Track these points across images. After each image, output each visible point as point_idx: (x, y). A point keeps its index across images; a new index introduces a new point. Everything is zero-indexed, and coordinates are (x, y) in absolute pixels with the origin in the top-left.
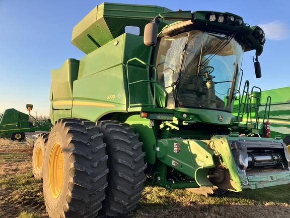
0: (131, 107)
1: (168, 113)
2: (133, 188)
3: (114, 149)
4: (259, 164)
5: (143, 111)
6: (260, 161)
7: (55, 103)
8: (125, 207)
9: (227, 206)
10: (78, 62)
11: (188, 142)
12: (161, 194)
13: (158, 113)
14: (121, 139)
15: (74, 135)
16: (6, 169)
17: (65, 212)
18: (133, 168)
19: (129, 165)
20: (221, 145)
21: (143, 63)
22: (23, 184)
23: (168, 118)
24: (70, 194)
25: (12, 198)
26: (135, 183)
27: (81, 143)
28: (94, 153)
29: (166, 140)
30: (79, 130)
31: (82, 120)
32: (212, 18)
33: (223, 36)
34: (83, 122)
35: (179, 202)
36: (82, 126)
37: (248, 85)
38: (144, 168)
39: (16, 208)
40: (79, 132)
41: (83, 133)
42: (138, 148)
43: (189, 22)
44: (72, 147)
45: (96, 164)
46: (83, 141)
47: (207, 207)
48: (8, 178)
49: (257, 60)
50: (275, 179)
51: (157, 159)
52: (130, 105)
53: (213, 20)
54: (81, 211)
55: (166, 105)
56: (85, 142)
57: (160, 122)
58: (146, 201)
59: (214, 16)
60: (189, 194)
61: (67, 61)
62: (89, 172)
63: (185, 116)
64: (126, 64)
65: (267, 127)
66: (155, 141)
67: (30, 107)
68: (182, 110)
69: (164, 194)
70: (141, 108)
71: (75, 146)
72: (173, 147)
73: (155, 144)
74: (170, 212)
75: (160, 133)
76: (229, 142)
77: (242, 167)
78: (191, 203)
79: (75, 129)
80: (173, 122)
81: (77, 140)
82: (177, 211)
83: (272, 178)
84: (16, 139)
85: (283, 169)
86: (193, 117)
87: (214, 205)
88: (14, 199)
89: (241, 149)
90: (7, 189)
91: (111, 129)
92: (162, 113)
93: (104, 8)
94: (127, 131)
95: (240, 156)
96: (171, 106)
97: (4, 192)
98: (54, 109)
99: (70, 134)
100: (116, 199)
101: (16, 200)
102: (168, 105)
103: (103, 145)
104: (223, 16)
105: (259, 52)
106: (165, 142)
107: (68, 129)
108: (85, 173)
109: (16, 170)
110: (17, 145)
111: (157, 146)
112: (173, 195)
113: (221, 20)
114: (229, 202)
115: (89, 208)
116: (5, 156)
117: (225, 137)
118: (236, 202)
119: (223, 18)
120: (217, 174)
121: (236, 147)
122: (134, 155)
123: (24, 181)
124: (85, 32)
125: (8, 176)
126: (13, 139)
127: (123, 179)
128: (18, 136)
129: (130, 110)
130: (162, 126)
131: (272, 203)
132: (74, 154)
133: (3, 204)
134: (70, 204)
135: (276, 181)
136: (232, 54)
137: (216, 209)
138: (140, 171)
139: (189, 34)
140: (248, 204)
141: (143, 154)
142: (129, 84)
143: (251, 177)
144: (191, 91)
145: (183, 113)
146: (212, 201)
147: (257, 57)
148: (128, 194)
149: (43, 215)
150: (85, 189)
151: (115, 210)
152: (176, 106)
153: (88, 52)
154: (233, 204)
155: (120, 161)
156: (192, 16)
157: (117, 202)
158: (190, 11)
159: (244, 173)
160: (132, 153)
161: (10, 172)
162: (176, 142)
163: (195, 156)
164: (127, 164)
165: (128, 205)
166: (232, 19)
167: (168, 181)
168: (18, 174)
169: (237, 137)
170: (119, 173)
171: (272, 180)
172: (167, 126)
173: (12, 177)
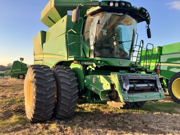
0: (70, 58)
1: (91, 61)
2: (70, 102)
3: (60, 81)
4: (138, 89)
5: (75, 60)
6: (139, 87)
7: (36, 56)
8: (67, 113)
9: (130, 114)
10: (46, 32)
11: (99, 77)
12: (94, 107)
13: (85, 61)
14: (63, 76)
15: (36, 74)
16: (11, 94)
17: (33, 115)
18: (70, 92)
19: (68, 90)
20: (114, 78)
21: (75, 32)
22: (18, 102)
23: (91, 64)
24: (34, 105)
25: (10, 108)
26: (71, 100)
27: (40, 78)
28: (47, 83)
29: (89, 76)
30: (39, 71)
31: (42, 65)
32: (111, 4)
33: (121, 14)
34: (42, 67)
35: (102, 112)
36: (42, 69)
37: (143, 43)
38: (77, 92)
39: (12, 114)
40: (39, 72)
41: (41, 73)
42: (73, 81)
43: (98, 8)
44: (35, 80)
45: (48, 89)
46: (41, 77)
47: (118, 114)
48: (12, 98)
49: (148, 27)
50: (148, 97)
51: (85, 87)
52: (69, 57)
53: (112, 6)
54: (41, 114)
55: (89, 56)
56: (42, 78)
57: (87, 66)
58: (83, 111)
59: (112, 3)
60: (110, 108)
61: (40, 32)
62: (44, 93)
63: (99, 62)
64: (67, 33)
65: (157, 68)
66: (84, 77)
67: (22, 59)
68: (97, 59)
69: (95, 107)
70: (74, 58)
71: (37, 80)
72: (93, 80)
73: (84, 78)
74: (95, 117)
75: (87, 72)
76: (118, 76)
77: (125, 90)
78: (109, 112)
79: (37, 71)
80: (94, 66)
81: (37, 76)
82: (99, 116)
83: (146, 96)
84: (20, 78)
85: (156, 92)
86: (104, 62)
87: (122, 113)
88: (11, 109)
89: (125, 80)
90: (9, 104)
91: (58, 71)
92: (87, 61)
93: (55, 4)
94: (68, 71)
95: (124, 84)
96: (92, 57)
97: (7, 106)
98: (35, 60)
99: (34, 73)
100: (61, 108)
101: (12, 110)
102: (90, 56)
103: (53, 79)
104: (118, 3)
105: (148, 23)
106: (89, 77)
107: (33, 71)
108: (42, 94)
109: (16, 95)
110: (20, 82)
111: (85, 80)
112: (100, 108)
113: (117, 5)
114: (132, 112)
115: (45, 112)
116: (12, 87)
117: (116, 73)
118: (136, 112)
119: (118, 4)
120: (112, 94)
121: (122, 79)
122: (71, 84)
123: (19, 100)
124: (46, 15)
125: (11, 98)
126: (19, 78)
127: (64, 97)
128: (21, 76)
129: (69, 59)
130: (88, 68)
131: (159, 113)
132: (35, 84)
133: (5, 112)
134: (34, 110)
135: (148, 98)
136: (131, 24)
137: (122, 115)
138: (74, 93)
139: (100, 14)
140: (144, 113)
141: (77, 84)
142: (68, 45)
143: (131, 95)
144: (106, 48)
145: (98, 61)
146: (122, 111)
147: (148, 25)
148: (68, 106)
149: (25, 117)
150: (42, 102)
151: (61, 114)
152: (94, 57)
153: (50, 26)
154: (134, 113)
155: (62, 88)
156: (100, 4)
157: (62, 110)
158: (98, 1)
159: (126, 93)
160: (69, 84)
161: (13, 96)
162: (94, 77)
163: (102, 84)
164: (66, 89)
165: (68, 112)
166: (123, 4)
167: (92, 99)
168: (17, 97)
169: (125, 73)
170: (62, 94)
171: (145, 97)
172: (91, 69)
173: (13, 98)
